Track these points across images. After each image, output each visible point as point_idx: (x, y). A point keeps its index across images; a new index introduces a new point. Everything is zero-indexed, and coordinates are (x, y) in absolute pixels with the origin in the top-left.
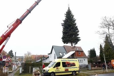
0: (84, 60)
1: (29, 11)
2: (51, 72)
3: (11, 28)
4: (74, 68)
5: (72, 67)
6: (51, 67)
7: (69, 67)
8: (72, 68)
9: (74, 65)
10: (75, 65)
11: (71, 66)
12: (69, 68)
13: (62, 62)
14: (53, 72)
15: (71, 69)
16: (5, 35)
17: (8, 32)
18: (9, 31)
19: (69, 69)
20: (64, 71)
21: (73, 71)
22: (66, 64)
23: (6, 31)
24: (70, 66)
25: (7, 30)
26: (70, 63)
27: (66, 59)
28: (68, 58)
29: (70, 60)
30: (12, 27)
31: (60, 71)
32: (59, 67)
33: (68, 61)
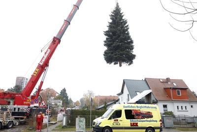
0: (192, 106)
1: (68, 22)
2: (104, 126)
3: (48, 53)
4: (150, 121)
5: (146, 119)
6: (105, 119)
7: (138, 119)
8: (144, 121)
9: (149, 115)
10: (152, 117)
11: (143, 117)
12: (140, 121)
13: (125, 110)
14: (107, 127)
15: (143, 123)
16: (41, 64)
17: (44, 59)
18: (45, 57)
19: (139, 123)
20: (129, 126)
21: (147, 128)
22: (133, 113)
23: (43, 59)
24: (140, 117)
25: (44, 57)
26: (140, 113)
27: (133, 105)
28: (137, 102)
29: (141, 107)
30: (49, 51)
31: (121, 126)
32: (119, 119)
33: (136, 109)
